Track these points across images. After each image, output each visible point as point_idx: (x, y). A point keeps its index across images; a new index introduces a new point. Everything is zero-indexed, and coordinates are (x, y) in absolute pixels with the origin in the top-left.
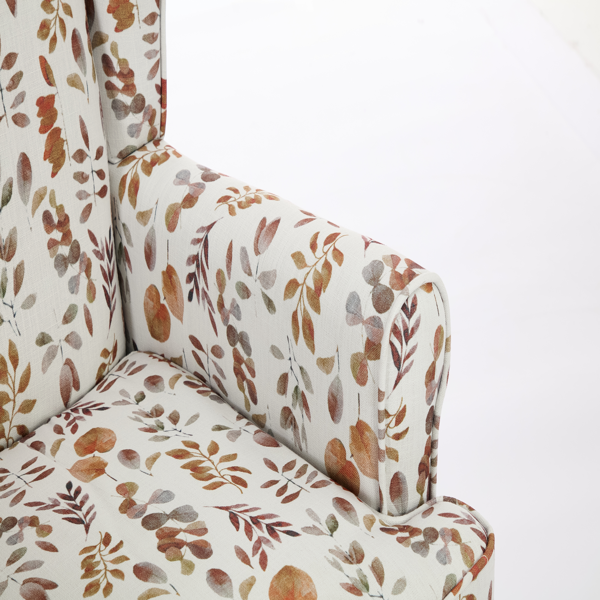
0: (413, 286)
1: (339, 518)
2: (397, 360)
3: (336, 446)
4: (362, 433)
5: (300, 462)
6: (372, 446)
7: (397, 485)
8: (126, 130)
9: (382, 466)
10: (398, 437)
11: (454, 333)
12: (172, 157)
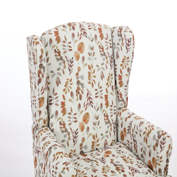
0: (165, 136)
1: (148, 172)
2: (161, 148)
3: (150, 161)
4: (154, 160)
5: (143, 163)
6: (156, 162)
7: (160, 170)
8: (120, 104)
9: (157, 166)
10: (160, 161)
11: (173, 146)
12: (128, 110)
